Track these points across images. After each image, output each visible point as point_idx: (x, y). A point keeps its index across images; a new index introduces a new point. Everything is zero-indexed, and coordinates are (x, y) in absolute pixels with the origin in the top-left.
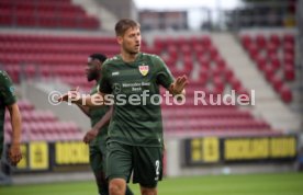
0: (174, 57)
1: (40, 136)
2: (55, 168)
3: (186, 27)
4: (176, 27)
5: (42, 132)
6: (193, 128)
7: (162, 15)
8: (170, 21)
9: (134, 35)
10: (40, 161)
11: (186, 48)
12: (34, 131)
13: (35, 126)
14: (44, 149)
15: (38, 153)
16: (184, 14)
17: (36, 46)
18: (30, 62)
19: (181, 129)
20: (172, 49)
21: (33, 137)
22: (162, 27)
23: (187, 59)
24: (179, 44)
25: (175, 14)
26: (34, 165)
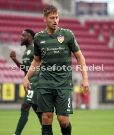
0: (98, 32)
1: (10, 80)
2: (19, 100)
3: (106, 13)
4: (99, 13)
5: (11, 77)
6: (108, 79)
7: (91, 5)
8: (96, 9)
9: (53, 18)
10: (9, 95)
11: (105, 27)
12: (6, 76)
13: (7, 73)
14: (12, 87)
15: (8, 90)
16: (106, 5)
17: (10, 22)
18: (5, 32)
19: (100, 78)
20: (97, 27)
21: (6, 80)
22: (91, 13)
23: (106, 34)
24: (101, 24)
25: (100, 4)
26: (5, 97)
